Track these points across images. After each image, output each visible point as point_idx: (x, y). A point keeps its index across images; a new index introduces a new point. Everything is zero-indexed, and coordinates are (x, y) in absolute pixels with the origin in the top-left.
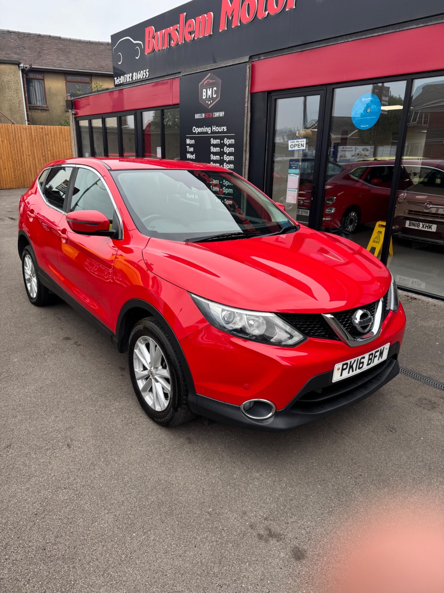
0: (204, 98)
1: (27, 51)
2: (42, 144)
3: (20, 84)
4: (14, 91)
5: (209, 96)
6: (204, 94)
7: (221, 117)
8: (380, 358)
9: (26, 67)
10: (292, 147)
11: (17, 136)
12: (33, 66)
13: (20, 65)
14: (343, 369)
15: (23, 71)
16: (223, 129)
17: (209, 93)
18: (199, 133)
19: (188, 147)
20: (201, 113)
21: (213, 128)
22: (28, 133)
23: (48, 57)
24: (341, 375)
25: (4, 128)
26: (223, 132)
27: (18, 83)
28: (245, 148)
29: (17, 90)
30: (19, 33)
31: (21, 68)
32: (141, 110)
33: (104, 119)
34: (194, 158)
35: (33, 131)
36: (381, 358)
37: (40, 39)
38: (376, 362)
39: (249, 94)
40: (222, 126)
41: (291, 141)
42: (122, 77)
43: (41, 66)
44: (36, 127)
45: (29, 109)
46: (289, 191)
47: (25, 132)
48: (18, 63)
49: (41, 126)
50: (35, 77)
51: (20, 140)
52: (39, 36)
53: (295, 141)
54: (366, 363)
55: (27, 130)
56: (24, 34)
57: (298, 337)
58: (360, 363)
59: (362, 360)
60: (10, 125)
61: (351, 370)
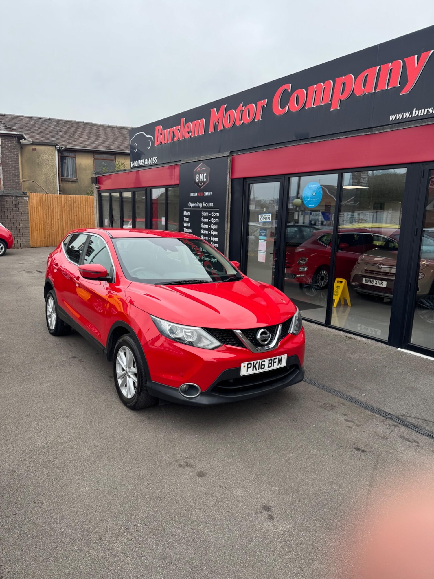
0: (197, 181)
1: (63, 134)
2: (70, 210)
3: (55, 162)
4: (50, 167)
5: (201, 180)
6: (197, 178)
7: (210, 196)
8: (279, 364)
9: (62, 148)
10: (261, 219)
11: (49, 203)
12: (67, 147)
13: (57, 147)
14: (248, 368)
15: (59, 151)
16: (211, 205)
17: (201, 177)
18: (193, 207)
19: (185, 217)
20: (195, 192)
21: (203, 204)
22: (59, 201)
23: (80, 139)
24: (247, 371)
25: (39, 197)
26: (210, 207)
27: (53, 160)
28: (227, 220)
29: (52, 166)
30: (58, 120)
31: (57, 149)
32: (151, 188)
33: (122, 193)
34: (189, 226)
35: (63, 200)
36: (281, 364)
37: (75, 124)
38: (276, 366)
39: (230, 179)
40: (210, 203)
41: (261, 215)
42: (136, 161)
43: (75, 147)
44: (66, 196)
45: (62, 181)
46: (260, 253)
47: (56, 200)
48: (56, 145)
49: (70, 196)
50: (68, 156)
51: (52, 207)
52: (75, 122)
53: (264, 215)
54: (266, 366)
55: (58, 198)
56: (62, 121)
57: (217, 343)
58: (262, 365)
59: (263, 363)
60: (45, 194)
61: (255, 368)
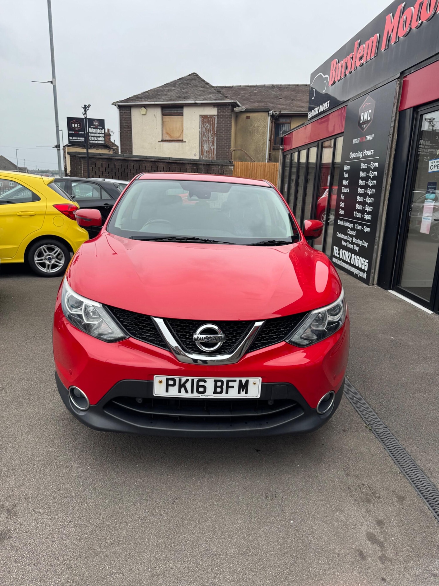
0: (361, 122)
1: (283, 100)
2: (272, 179)
4: (261, 135)
5: (365, 119)
6: (362, 118)
7: (371, 140)
8: (242, 393)
9: (276, 114)
10: (432, 168)
11: (253, 172)
12: (282, 112)
13: (270, 112)
14: (168, 385)
15: (272, 116)
16: (371, 152)
17: (366, 116)
18: (354, 158)
19: (344, 173)
20: (357, 138)
21: (364, 153)
22: (262, 170)
23: (298, 103)
24: (167, 391)
25: (244, 165)
26: (370, 156)
27: (265, 127)
28: (387, 171)
29: (263, 133)
30: (281, 85)
31: (270, 115)
32: (322, 141)
33: (300, 151)
34: (347, 184)
35: (266, 168)
37: (297, 88)
39: (398, 113)
40: (370, 150)
41: (432, 161)
42: (313, 111)
43: (290, 111)
44: (270, 164)
45: (273, 149)
46: (424, 220)
47: (260, 169)
48: (268, 110)
49: (273, 163)
50: (286, 122)
51: (255, 176)
52: (297, 86)
53: (435, 161)
54: (210, 389)
55: (262, 167)
56: (285, 86)
58: (198, 386)
60: (250, 163)
